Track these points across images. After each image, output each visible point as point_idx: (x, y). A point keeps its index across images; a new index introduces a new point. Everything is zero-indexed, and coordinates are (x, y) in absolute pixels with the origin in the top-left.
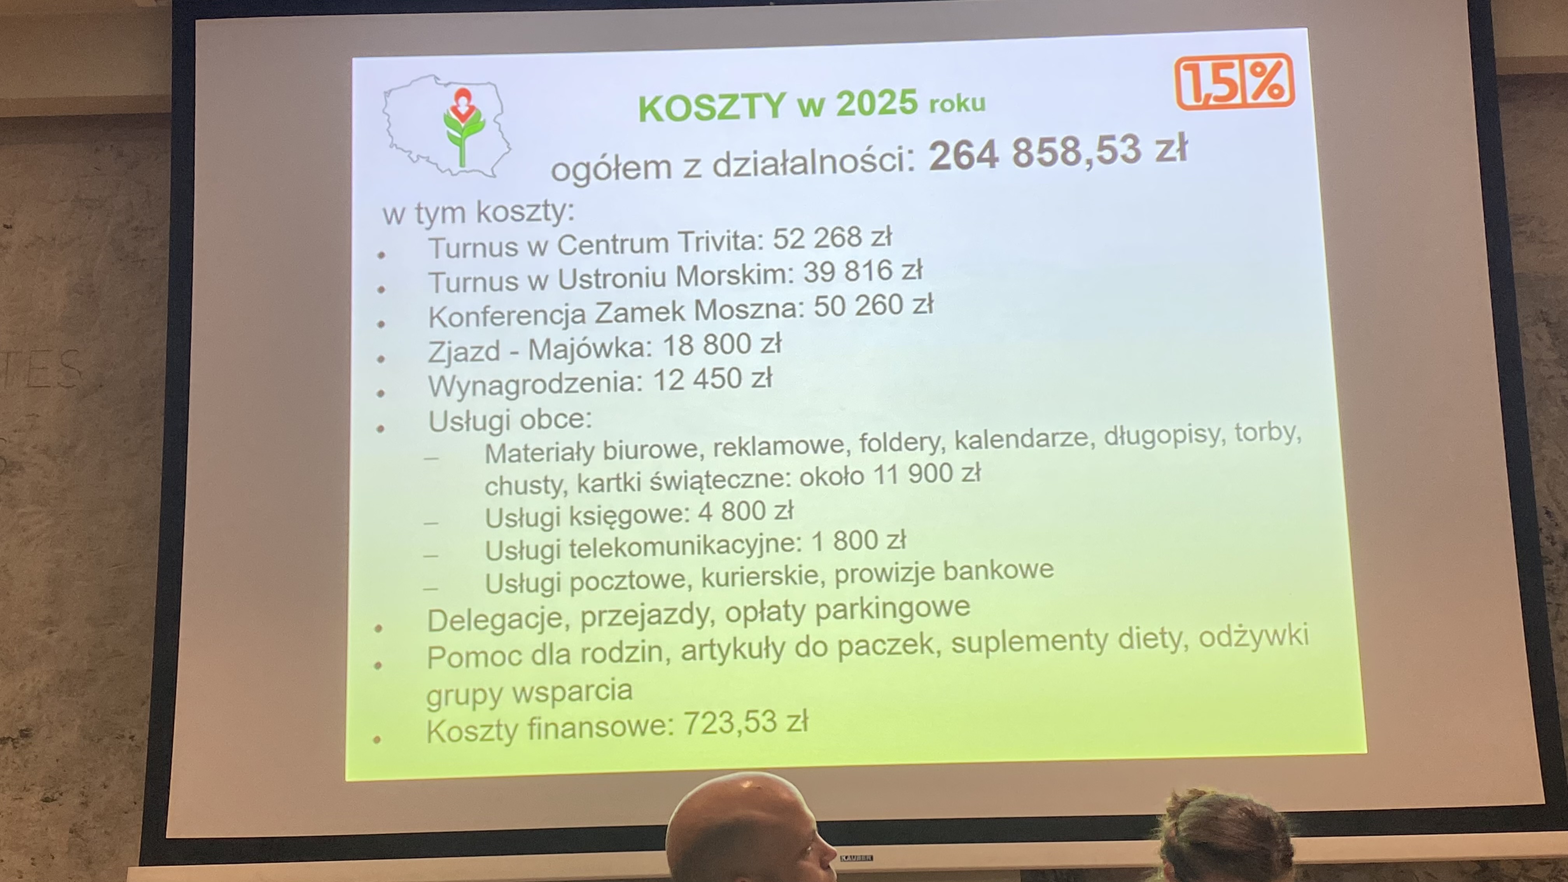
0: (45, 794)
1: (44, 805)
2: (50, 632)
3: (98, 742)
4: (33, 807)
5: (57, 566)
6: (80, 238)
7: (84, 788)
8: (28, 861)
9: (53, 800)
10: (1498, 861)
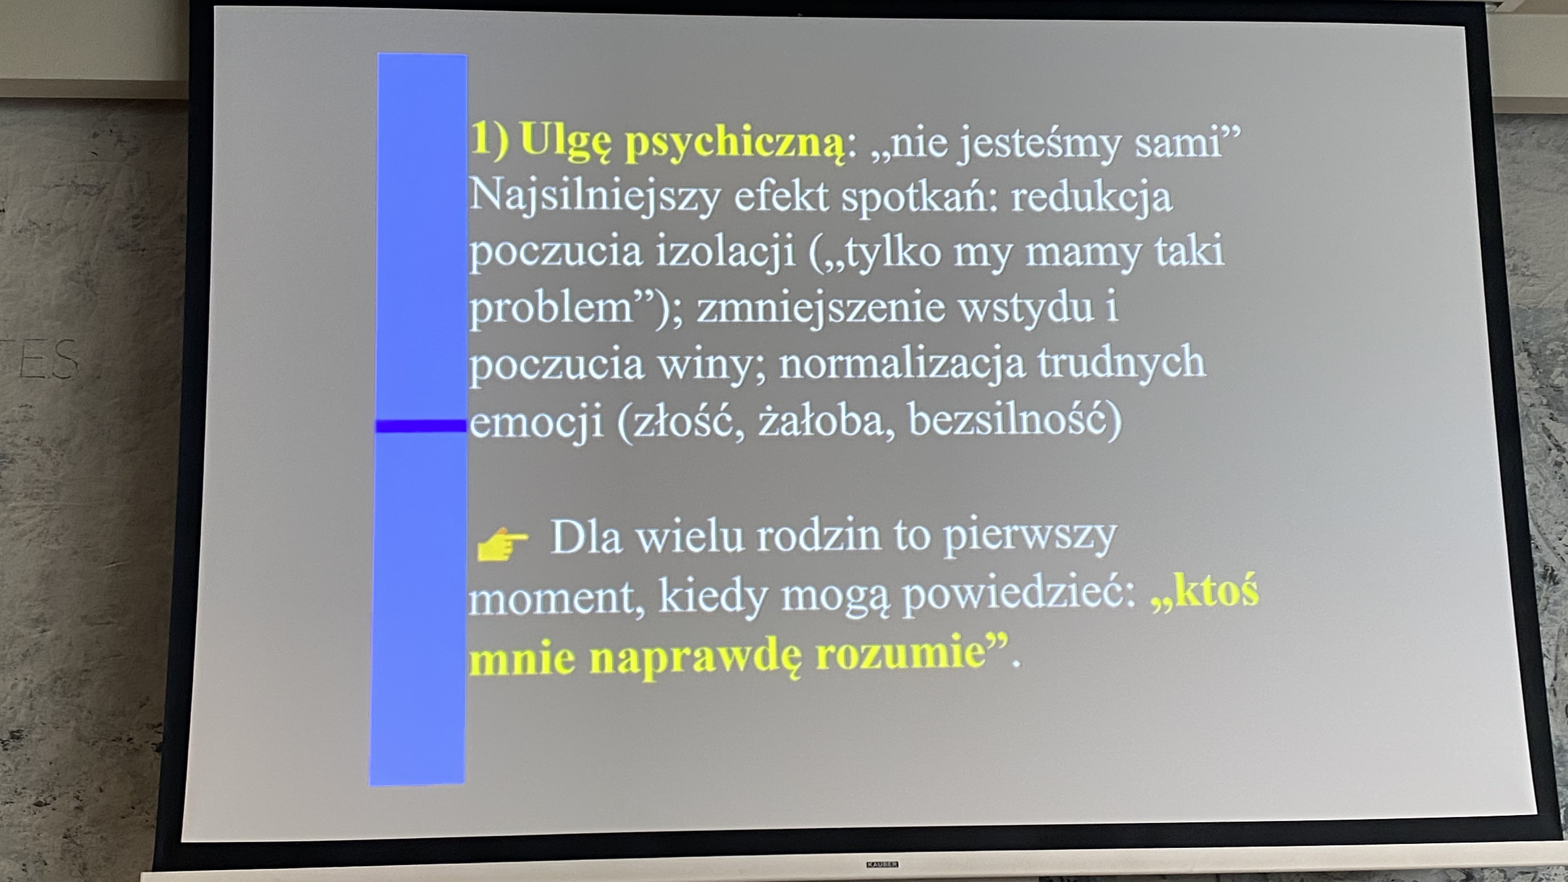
0: (37, 798)
1: (37, 810)
2: (44, 631)
3: (93, 745)
4: (24, 811)
5: (52, 562)
6: (77, 225)
7: (79, 792)
8: (19, 866)
9: (46, 804)
10: (1482, 869)
